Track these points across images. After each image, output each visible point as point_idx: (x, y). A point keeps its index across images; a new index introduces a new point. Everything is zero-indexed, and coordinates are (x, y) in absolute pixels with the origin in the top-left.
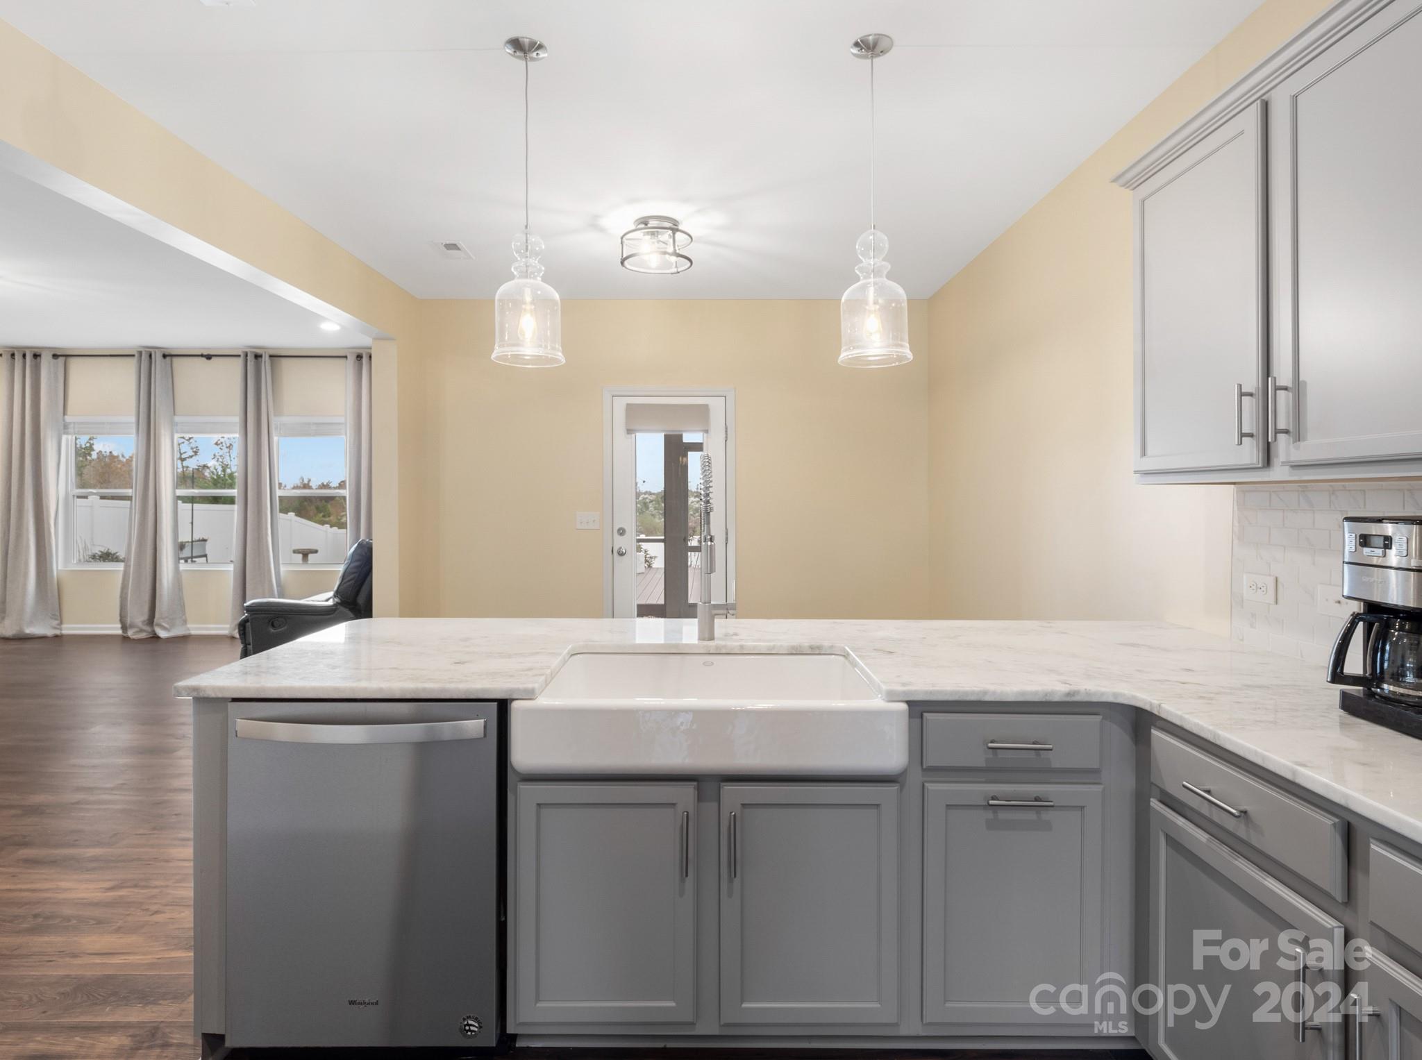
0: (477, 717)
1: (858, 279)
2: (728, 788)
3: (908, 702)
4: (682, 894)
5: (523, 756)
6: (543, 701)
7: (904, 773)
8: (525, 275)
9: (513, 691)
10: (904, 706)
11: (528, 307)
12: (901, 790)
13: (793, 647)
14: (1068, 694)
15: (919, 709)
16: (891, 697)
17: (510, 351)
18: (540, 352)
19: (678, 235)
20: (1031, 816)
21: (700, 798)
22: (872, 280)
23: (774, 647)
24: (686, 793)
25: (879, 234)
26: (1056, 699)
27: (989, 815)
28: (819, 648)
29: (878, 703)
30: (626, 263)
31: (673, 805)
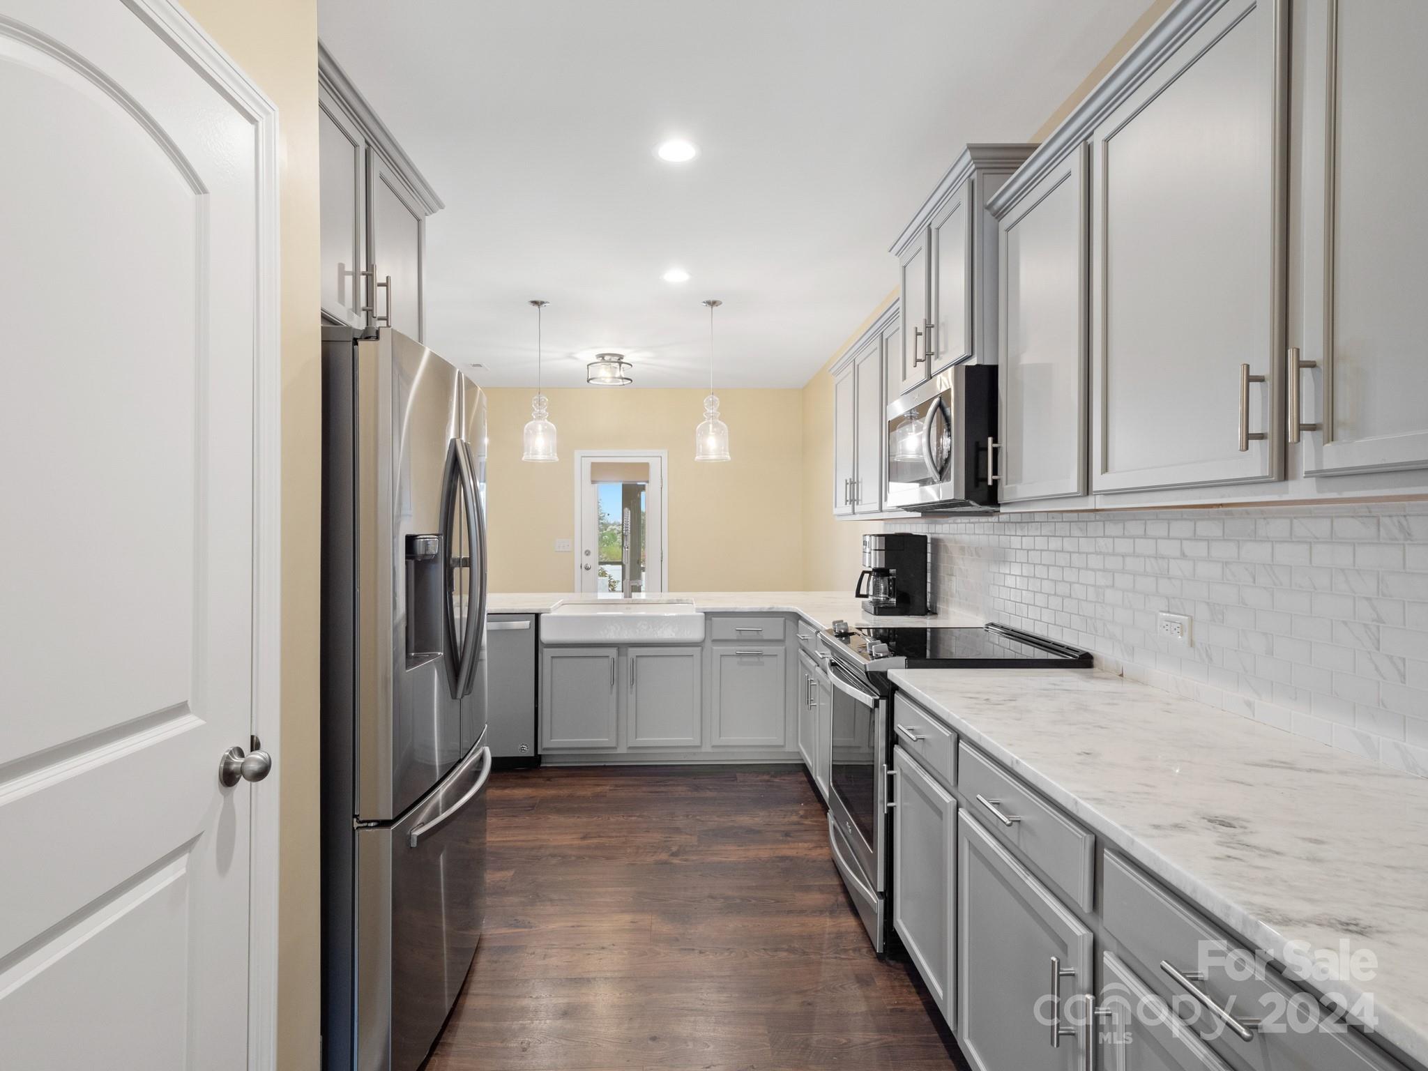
0: (527, 620)
1: (704, 419)
2: (631, 650)
3: (705, 613)
4: (611, 693)
5: (545, 636)
6: (553, 614)
7: (704, 641)
8: (539, 418)
9: (540, 610)
10: (703, 614)
11: (540, 433)
12: (702, 650)
13: (669, 600)
14: (770, 608)
15: (709, 615)
16: (698, 610)
17: (531, 457)
18: (546, 457)
19: (623, 365)
20: (755, 659)
21: (619, 654)
22: (711, 421)
23: (659, 600)
24: (612, 652)
25: (715, 397)
26: (765, 611)
27: (738, 659)
28: (681, 600)
29: (694, 613)
30: (591, 381)
31: (608, 657)
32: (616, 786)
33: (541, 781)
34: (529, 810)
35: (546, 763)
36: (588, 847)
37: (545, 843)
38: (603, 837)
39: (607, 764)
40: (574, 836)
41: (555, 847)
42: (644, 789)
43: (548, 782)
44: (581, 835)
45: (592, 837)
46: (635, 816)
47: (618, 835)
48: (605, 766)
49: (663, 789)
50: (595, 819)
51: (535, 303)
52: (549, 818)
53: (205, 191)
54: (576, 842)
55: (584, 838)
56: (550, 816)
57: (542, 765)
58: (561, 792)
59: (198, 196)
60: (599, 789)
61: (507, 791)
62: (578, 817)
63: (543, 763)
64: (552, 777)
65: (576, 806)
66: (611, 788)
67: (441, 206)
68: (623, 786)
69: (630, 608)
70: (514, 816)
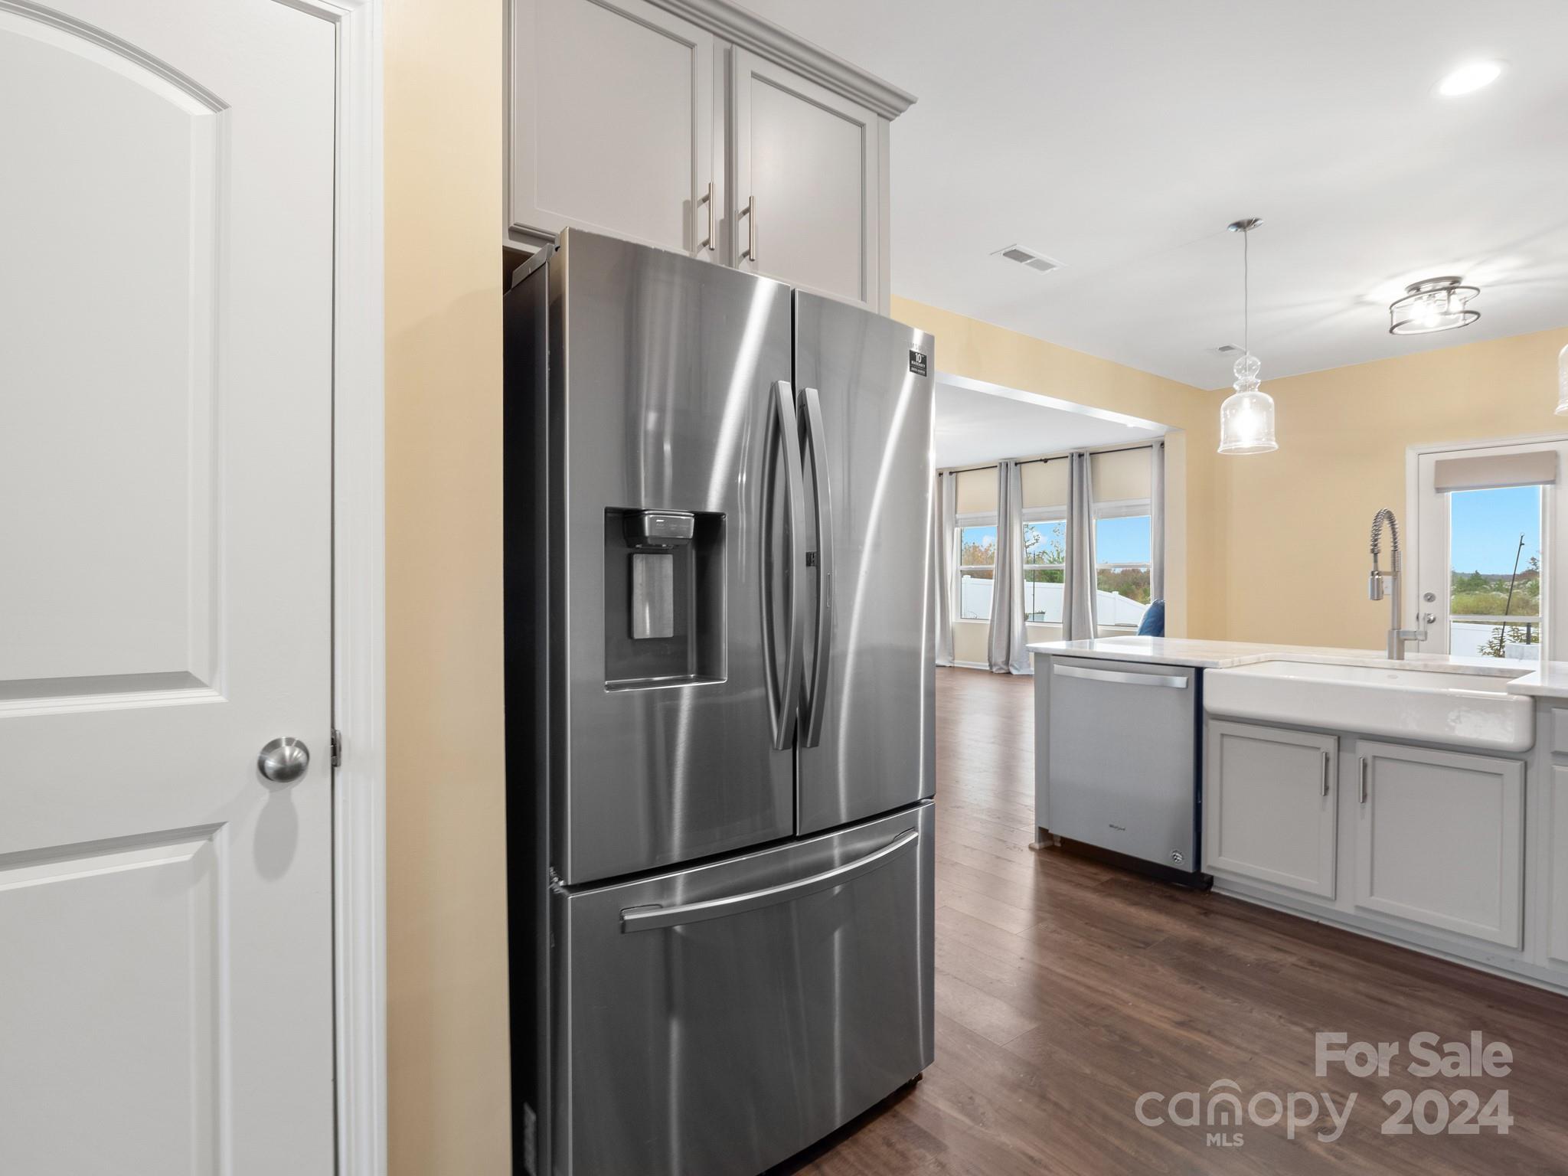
0: (1182, 676)
2: (1362, 744)
3: (1532, 696)
4: (1325, 807)
5: (1212, 702)
6: (1223, 671)
9: (1205, 662)
11: (1248, 410)
12: (1526, 767)
16: (1524, 691)
18: (1257, 442)
21: (1339, 748)
24: (1327, 743)
29: (1515, 695)
30: (1396, 330)
31: (1319, 749)
32: (1312, 962)
33: (1193, 911)
34: (1139, 947)
35: (1220, 888)
36: (1175, 1043)
37: (1115, 1005)
38: (1214, 1036)
39: (1322, 922)
40: (1169, 1014)
41: (1128, 1019)
42: (1362, 986)
43: (1202, 917)
44: (1179, 1018)
45: (1196, 1029)
46: (1302, 1026)
47: (1245, 1045)
48: (1317, 924)
49: (1401, 1000)
50: (1228, 1001)
51: (1239, 225)
52: (1157, 971)
53: (225, 107)
54: (1166, 1026)
55: (1181, 1024)
56: (1159, 968)
57: (1213, 890)
58: (1208, 939)
59: (219, 113)
60: (1275, 956)
61: (1133, 910)
62: (1202, 988)
63: (1216, 887)
64: (1212, 912)
65: (1214, 968)
66: (1301, 964)
67: (909, 102)
68: (1323, 966)
69: (1396, 677)
70: (1109, 947)
